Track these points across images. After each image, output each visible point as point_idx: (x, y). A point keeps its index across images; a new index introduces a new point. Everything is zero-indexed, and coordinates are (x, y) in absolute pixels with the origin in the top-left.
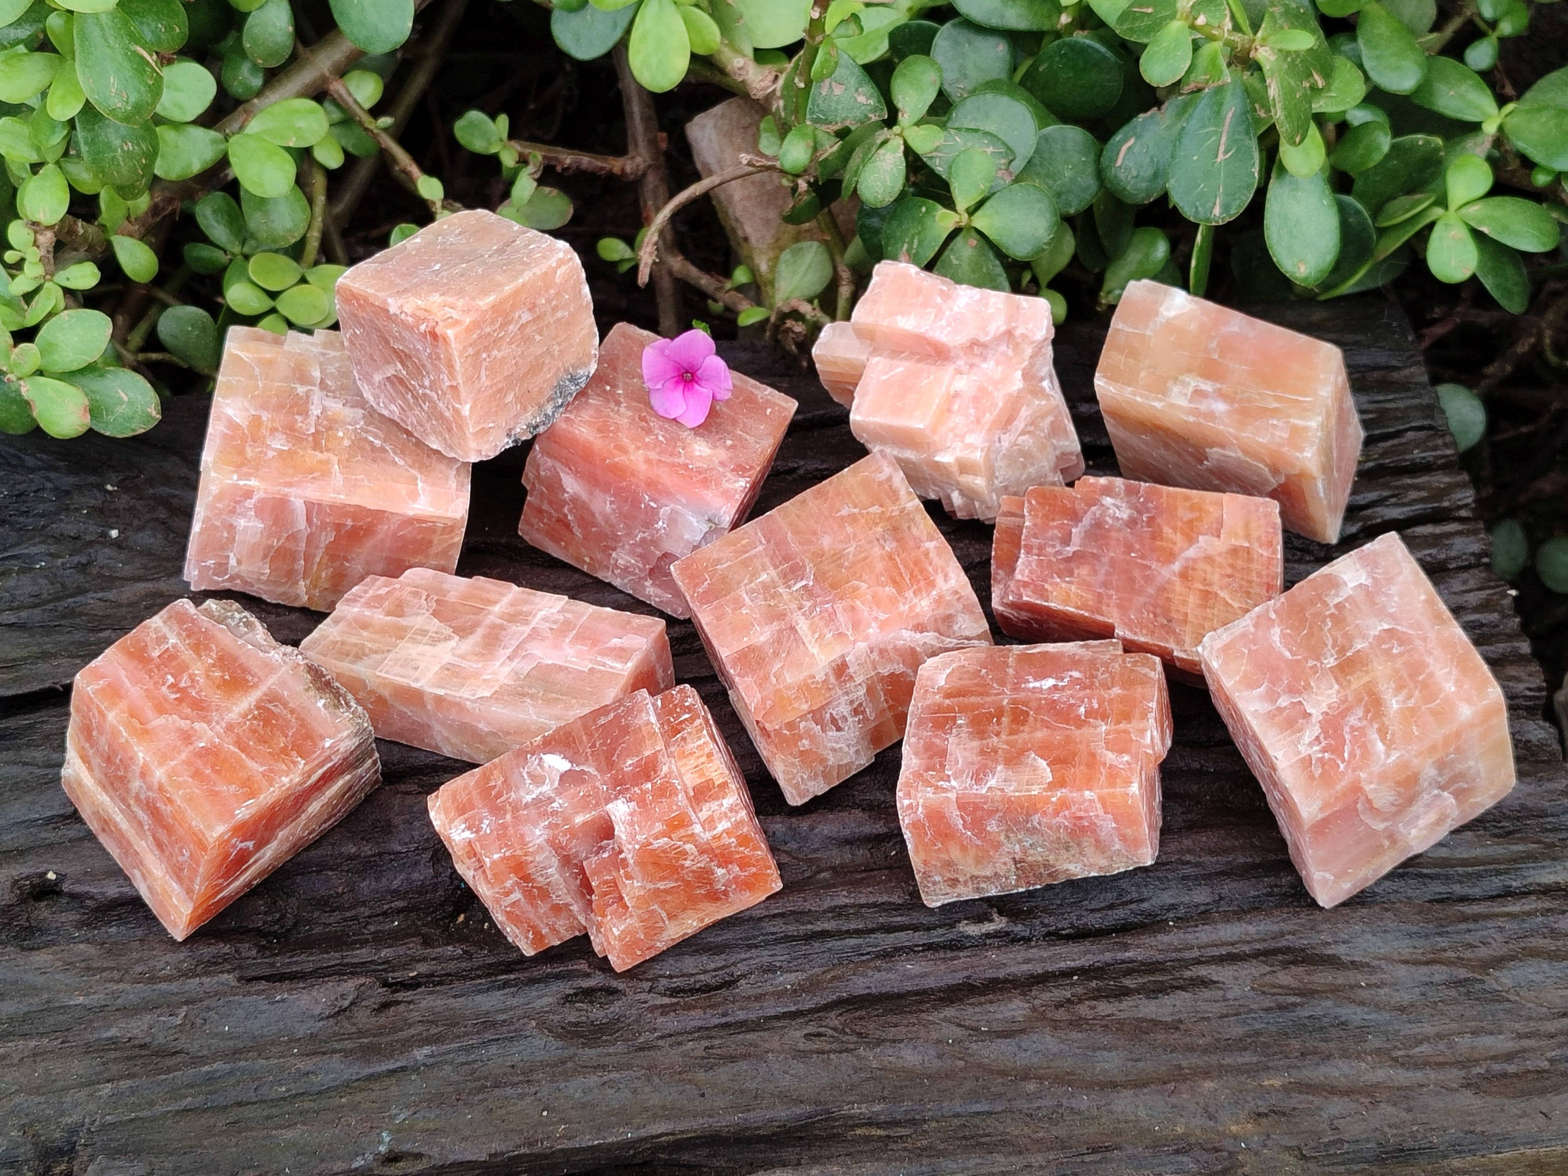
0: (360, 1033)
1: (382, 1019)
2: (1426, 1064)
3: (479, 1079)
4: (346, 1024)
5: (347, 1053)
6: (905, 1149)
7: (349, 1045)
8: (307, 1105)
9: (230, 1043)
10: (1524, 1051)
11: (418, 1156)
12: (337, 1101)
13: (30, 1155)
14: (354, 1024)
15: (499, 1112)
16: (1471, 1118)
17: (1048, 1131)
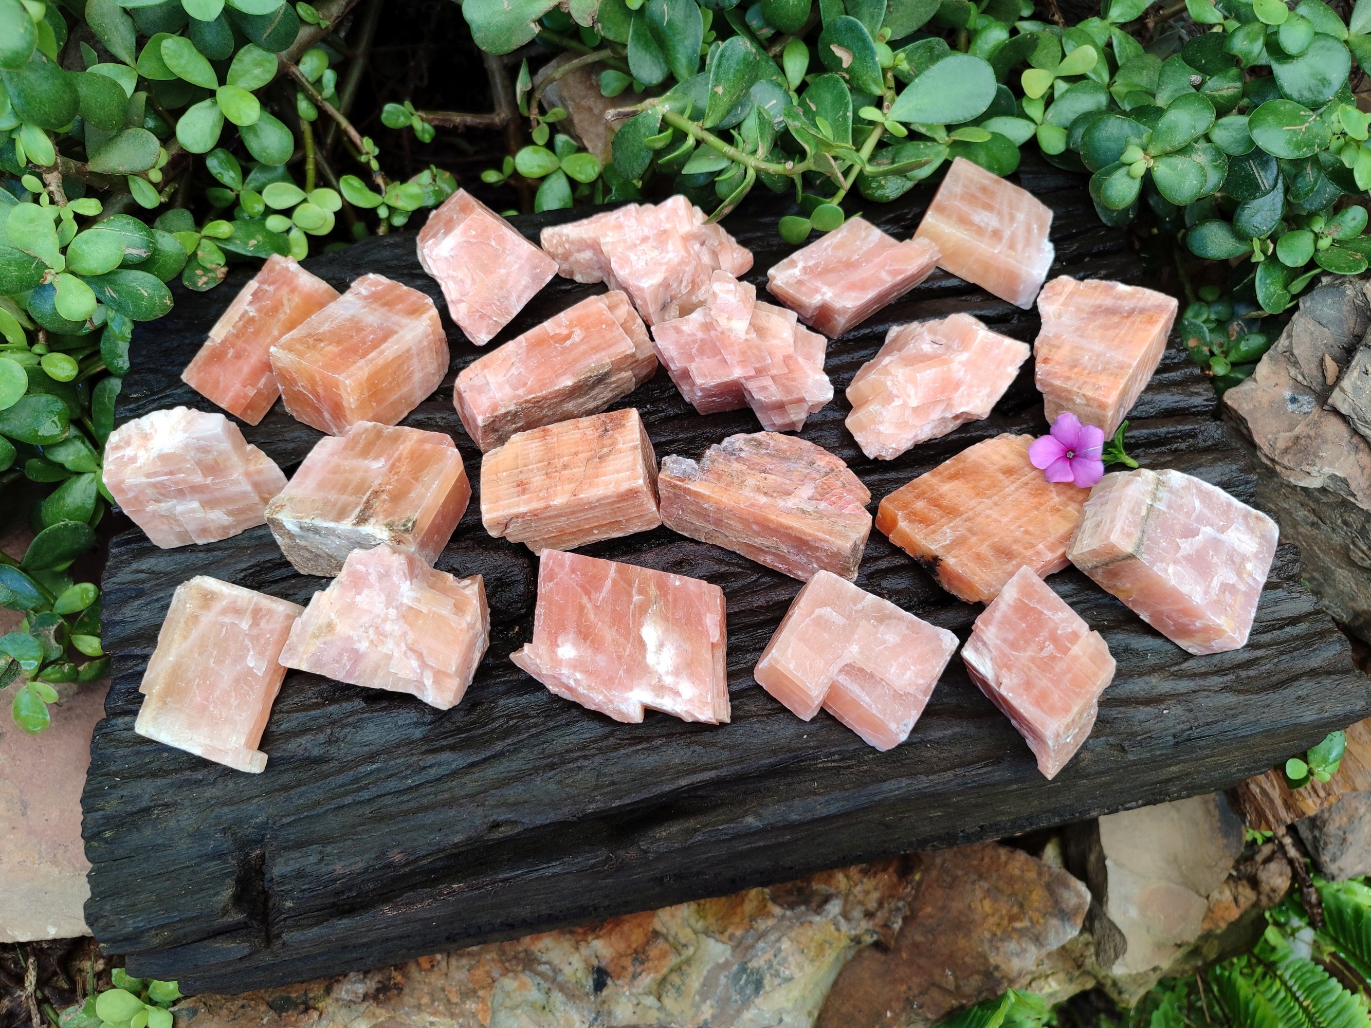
0: (459, 730)
1: (474, 717)
2: (1195, 675)
3: (549, 757)
4: (447, 724)
5: (452, 748)
6: (852, 773)
7: (451, 740)
8: (428, 790)
9: (367, 749)
10: (1257, 659)
11: (514, 823)
12: (449, 784)
13: (232, 848)
14: (453, 723)
15: (567, 781)
16: (1232, 712)
17: (951, 751)
